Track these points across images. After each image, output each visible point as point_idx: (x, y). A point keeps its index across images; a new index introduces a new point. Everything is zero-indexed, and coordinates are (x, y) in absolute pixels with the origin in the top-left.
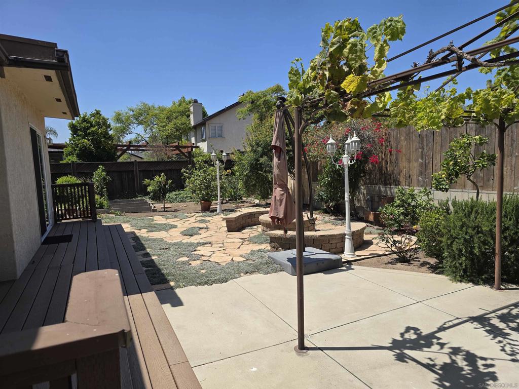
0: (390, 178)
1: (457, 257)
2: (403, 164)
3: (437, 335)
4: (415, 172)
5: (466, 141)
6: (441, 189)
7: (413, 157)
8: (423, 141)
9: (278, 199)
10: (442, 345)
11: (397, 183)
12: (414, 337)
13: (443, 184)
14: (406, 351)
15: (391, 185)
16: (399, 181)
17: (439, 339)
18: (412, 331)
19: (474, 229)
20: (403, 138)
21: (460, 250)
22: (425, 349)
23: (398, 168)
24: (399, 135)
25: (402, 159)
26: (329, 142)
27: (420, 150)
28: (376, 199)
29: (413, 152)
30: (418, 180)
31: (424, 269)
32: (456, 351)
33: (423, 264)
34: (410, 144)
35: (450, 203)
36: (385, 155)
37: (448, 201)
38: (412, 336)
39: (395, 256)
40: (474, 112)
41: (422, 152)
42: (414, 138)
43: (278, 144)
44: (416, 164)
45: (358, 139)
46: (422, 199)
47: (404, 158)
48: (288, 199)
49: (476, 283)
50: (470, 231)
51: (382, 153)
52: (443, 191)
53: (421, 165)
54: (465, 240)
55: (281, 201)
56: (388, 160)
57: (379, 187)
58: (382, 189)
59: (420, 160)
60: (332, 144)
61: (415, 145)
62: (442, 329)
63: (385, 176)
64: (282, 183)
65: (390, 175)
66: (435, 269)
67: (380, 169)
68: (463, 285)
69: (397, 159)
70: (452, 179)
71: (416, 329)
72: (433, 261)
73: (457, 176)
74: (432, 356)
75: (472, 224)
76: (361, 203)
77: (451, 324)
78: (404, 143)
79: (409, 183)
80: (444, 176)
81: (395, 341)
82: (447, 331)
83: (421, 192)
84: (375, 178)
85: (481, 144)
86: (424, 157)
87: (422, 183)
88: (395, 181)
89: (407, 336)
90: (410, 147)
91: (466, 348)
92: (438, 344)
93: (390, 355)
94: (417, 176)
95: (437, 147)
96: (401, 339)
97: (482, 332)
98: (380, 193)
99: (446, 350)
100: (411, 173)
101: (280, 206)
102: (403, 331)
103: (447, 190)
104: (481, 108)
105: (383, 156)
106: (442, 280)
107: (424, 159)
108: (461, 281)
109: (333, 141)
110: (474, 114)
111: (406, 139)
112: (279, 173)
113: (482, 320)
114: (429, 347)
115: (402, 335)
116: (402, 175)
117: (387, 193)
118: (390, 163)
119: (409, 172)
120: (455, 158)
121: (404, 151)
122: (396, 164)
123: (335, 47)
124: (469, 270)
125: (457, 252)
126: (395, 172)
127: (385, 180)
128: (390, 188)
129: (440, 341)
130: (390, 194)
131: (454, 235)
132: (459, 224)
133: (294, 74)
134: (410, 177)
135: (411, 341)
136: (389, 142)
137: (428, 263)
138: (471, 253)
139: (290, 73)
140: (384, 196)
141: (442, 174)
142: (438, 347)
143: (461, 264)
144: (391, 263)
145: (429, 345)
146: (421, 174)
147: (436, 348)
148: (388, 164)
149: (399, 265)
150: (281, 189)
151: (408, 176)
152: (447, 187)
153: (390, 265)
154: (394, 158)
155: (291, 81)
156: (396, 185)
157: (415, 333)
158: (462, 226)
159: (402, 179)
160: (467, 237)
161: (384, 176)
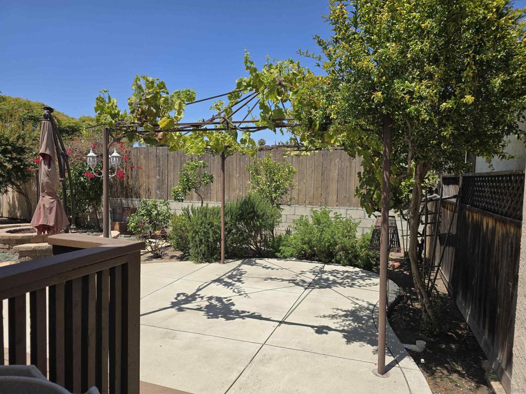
0: (132, 191)
1: (198, 245)
2: (143, 180)
3: (197, 293)
4: (154, 186)
5: (195, 163)
6: (178, 199)
7: (152, 174)
8: (159, 161)
9: (48, 207)
10: (202, 298)
11: (138, 196)
12: (184, 298)
13: (180, 196)
14: (182, 306)
15: (132, 198)
16: (139, 194)
17: (199, 295)
18: (182, 295)
19: (209, 225)
20: (142, 157)
21: (201, 240)
22: (193, 302)
23: (138, 183)
24: (138, 154)
25: (142, 175)
26: (89, 155)
27: (158, 168)
28: (119, 211)
29: (151, 169)
30: (156, 193)
31: (173, 260)
32: (210, 298)
33: (172, 257)
34: (149, 163)
35: (190, 208)
36: (126, 170)
37: (188, 207)
38: (182, 297)
39: (151, 254)
40: (210, 146)
41: (159, 170)
42: (152, 157)
43: (48, 152)
44: (154, 180)
45: (118, 155)
46: (162, 208)
47: (144, 174)
48: (58, 206)
49: (210, 262)
50: (207, 226)
51: (123, 169)
52: (180, 201)
53: (158, 181)
54: (204, 232)
55: (51, 209)
56: (129, 176)
57: (121, 200)
58: (124, 201)
59: (158, 177)
60: (93, 157)
61: (153, 163)
62: (199, 290)
63: (127, 190)
64: (51, 191)
65: (131, 189)
66: (181, 258)
67: (122, 184)
68: (203, 265)
69: (137, 174)
70: (186, 192)
71: (183, 294)
72: (178, 254)
73: (189, 190)
74: (198, 304)
75: (208, 221)
76: (102, 216)
77: (203, 286)
78: (143, 162)
79: (149, 196)
80: (180, 189)
81: (173, 303)
82: (202, 290)
83: (161, 203)
84: (117, 191)
85: (204, 167)
86: (161, 174)
87: (160, 196)
88: (135, 194)
89: (179, 298)
90: (149, 166)
91: (215, 295)
92: (200, 297)
93: (173, 310)
94: (155, 190)
95: (171, 167)
96: (176, 301)
97: (221, 286)
98: (122, 205)
99: (205, 299)
100: (150, 187)
101: (50, 214)
102: (176, 297)
103: (182, 200)
104: (214, 144)
105: (125, 171)
106: (189, 265)
107: (161, 176)
108: (201, 263)
109: (94, 155)
110: (210, 147)
111: (145, 157)
112: (49, 181)
113: (219, 280)
114: (195, 300)
115: (176, 298)
116: (142, 188)
117: (128, 204)
118: (131, 178)
119: (149, 186)
120: (187, 176)
121: (143, 167)
122: (137, 179)
123: (151, 95)
124: (207, 253)
125: (198, 242)
126: (136, 186)
127: (126, 193)
128: (132, 200)
129: (200, 296)
130: (131, 206)
131: (197, 230)
132: (199, 222)
133: (101, 101)
134: (149, 190)
135: (183, 300)
136: (130, 159)
137: (176, 256)
138: (208, 241)
139: (97, 99)
140: (127, 208)
141: (178, 187)
142: (200, 299)
143: (201, 250)
144: (147, 260)
145: (195, 299)
146: (159, 188)
147: (199, 300)
148: (129, 178)
149: (154, 260)
150: (51, 197)
151: (147, 189)
152: (183, 198)
153: (148, 261)
154: (134, 173)
155: (97, 105)
156: (137, 198)
157: (184, 296)
158: (202, 223)
159: (142, 192)
160: (205, 230)
161: (125, 189)
